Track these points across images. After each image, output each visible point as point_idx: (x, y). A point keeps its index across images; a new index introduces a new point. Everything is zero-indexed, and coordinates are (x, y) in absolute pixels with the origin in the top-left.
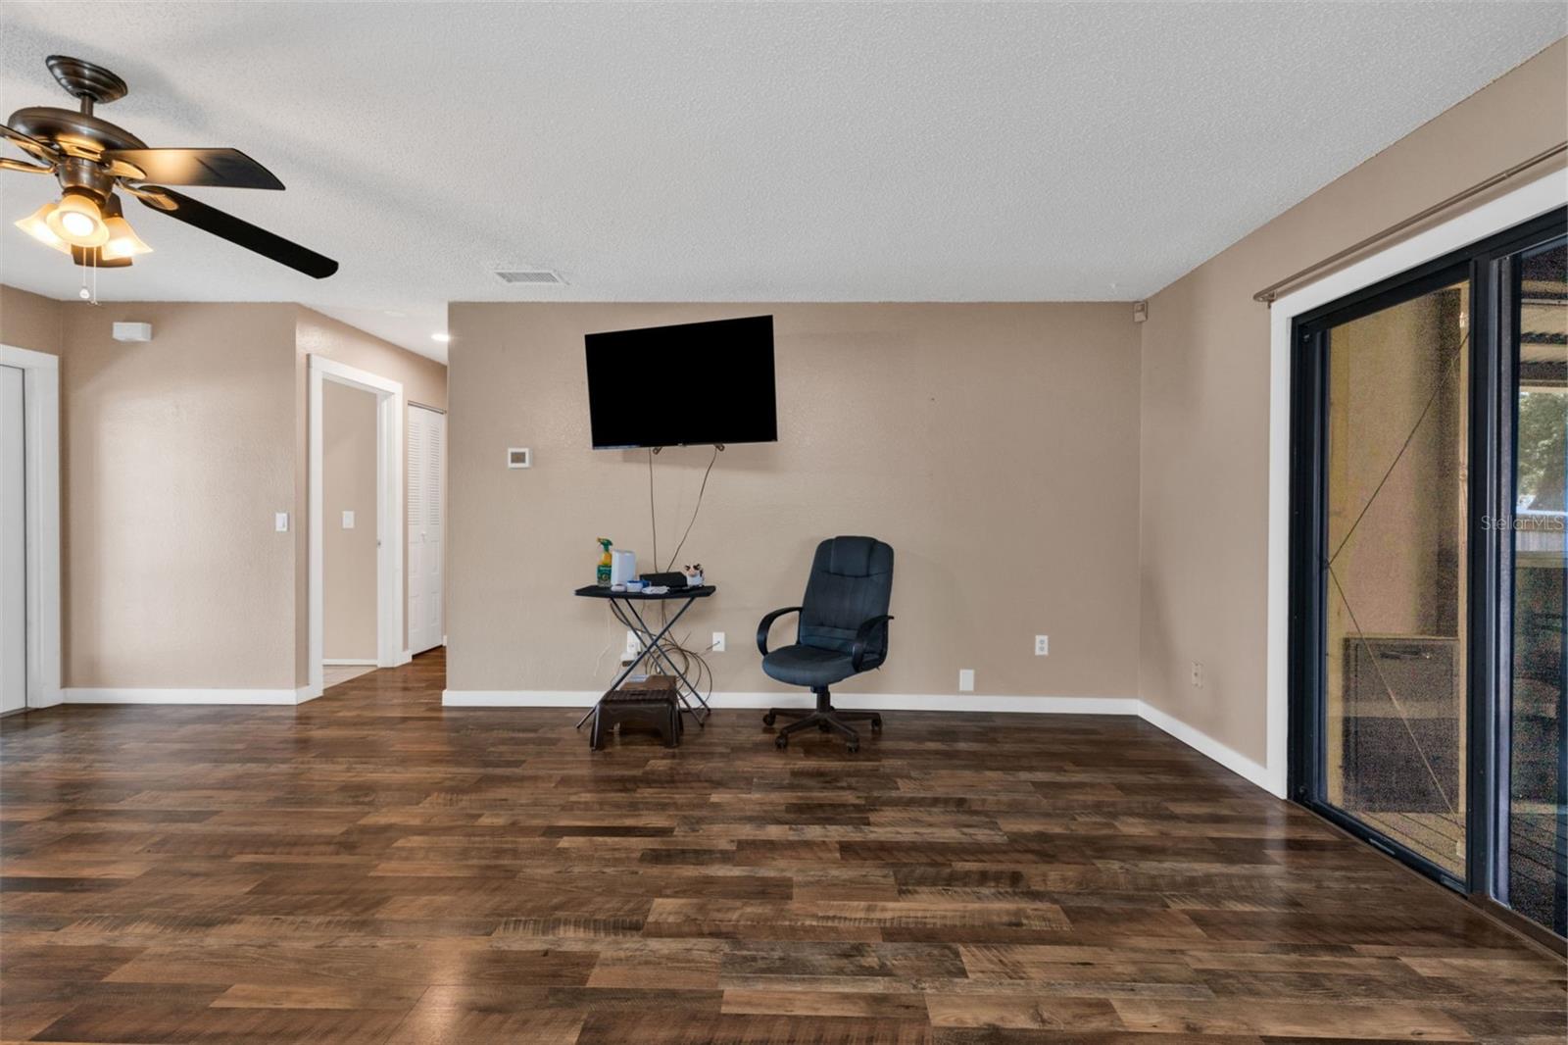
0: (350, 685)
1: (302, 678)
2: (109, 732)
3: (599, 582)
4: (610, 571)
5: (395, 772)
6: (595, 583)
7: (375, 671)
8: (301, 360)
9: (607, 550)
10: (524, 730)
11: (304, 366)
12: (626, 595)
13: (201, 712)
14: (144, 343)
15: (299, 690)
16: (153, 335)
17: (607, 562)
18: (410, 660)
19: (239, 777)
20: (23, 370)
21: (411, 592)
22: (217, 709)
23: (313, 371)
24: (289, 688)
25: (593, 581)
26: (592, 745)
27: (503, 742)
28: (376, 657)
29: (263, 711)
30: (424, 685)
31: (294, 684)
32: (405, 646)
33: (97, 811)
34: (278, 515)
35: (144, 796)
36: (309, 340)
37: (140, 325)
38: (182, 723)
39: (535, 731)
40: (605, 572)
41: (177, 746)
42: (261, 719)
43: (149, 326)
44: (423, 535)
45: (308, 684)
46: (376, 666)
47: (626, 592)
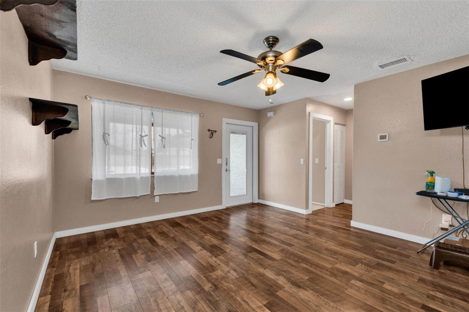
0: (318, 211)
1: (307, 207)
2: (268, 212)
3: (427, 190)
4: (434, 185)
5: (342, 248)
6: (425, 190)
7: (324, 208)
8: (307, 114)
9: (432, 175)
10: (389, 246)
11: (308, 115)
12: (446, 198)
13: (284, 211)
14: (273, 117)
15: (307, 210)
16: (275, 114)
17: (432, 181)
18: (335, 206)
19: (297, 235)
20: (252, 127)
21: (335, 185)
22: (288, 211)
23: (310, 117)
24: (304, 209)
25: (424, 189)
26: (431, 265)
27: (382, 249)
28: (324, 203)
29: (298, 215)
30: (342, 216)
31: (305, 209)
32: (333, 202)
33: (268, 235)
34: (301, 159)
35: (276, 233)
36: (310, 108)
37: (272, 112)
38: (281, 213)
39: (395, 248)
40: (431, 185)
41: (281, 220)
42: (297, 217)
43: (274, 112)
44: (338, 166)
45: (308, 209)
46: (324, 206)
47: (447, 196)
